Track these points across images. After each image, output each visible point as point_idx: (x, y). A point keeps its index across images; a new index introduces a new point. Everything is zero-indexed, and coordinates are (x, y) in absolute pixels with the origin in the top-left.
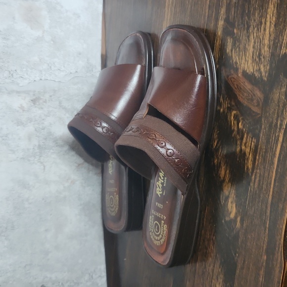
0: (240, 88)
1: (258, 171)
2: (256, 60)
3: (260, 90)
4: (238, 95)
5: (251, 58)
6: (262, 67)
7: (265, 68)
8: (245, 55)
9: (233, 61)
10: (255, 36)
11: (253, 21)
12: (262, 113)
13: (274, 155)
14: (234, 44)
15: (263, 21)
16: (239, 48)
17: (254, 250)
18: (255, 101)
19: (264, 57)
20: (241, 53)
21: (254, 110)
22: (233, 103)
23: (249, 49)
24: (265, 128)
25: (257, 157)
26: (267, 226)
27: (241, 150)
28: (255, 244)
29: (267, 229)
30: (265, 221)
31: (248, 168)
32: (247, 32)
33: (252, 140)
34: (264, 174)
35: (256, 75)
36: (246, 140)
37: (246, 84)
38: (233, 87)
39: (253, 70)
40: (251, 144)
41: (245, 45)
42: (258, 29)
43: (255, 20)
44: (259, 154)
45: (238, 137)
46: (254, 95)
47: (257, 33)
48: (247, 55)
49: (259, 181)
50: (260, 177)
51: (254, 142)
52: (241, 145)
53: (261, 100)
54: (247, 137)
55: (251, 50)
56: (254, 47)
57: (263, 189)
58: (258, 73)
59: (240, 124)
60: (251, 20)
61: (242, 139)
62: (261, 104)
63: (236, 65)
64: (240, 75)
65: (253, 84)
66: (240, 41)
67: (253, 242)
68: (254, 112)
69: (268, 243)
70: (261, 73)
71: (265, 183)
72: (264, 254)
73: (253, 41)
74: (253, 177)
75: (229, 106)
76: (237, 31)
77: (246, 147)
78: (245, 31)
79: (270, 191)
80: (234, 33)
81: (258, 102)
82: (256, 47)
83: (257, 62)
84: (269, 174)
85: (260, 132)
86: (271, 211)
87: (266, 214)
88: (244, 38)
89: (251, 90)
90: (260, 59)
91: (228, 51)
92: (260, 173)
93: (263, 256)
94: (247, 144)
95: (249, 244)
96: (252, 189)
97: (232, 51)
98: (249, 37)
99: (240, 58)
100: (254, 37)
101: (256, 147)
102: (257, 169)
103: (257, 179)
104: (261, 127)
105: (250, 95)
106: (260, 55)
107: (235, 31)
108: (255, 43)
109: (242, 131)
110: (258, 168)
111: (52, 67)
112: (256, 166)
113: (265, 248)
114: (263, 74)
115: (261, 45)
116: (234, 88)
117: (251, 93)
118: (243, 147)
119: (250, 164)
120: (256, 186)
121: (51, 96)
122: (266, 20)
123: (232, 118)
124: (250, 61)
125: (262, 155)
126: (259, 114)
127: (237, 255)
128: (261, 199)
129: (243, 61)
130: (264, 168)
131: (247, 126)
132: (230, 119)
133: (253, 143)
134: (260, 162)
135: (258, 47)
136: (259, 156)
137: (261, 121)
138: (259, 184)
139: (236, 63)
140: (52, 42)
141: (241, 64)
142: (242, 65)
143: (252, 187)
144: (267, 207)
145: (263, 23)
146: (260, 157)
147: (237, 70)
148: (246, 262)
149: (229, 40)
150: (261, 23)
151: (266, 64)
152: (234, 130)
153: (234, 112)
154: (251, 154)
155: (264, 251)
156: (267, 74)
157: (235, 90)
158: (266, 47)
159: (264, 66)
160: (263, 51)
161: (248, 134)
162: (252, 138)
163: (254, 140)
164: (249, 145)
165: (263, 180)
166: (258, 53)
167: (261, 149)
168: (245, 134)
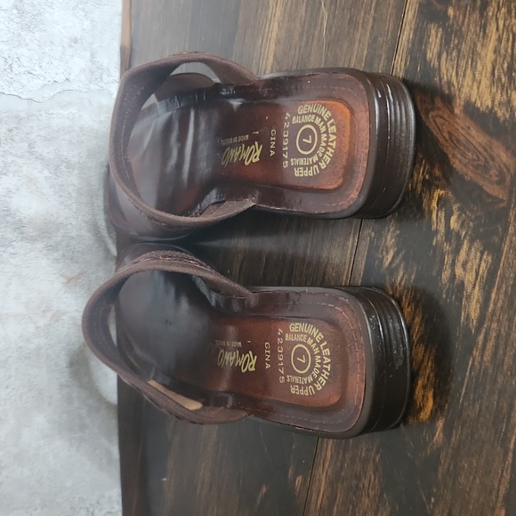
0: (458, 140)
1: (494, 325)
2: (500, 79)
3: (507, 148)
4: (450, 156)
5: (488, 75)
8: (474, 68)
9: (441, 80)
10: (501, 26)
12: (510, 200)
14: (446, 42)
16: (459, 51)
17: (475, 494)
18: (493, 172)
20: (463, 63)
21: (491, 192)
22: (437, 173)
23: (483, 54)
25: (493, 296)
27: (453, 276)
28: (478, 481)
29: (511, 455)
30: (505, 434)
31: (468, 317)
32: (482, 15)
33: (481, 260)
35: (500, 114)
36: (468, 255)
37: (474, 132)
38: (439, 136)
39: (493, 102)
40: (479, 266)
41: (475, 44)
44: (499, 289)
45: (447, 247)
46: (493, 159)
47: (505, 20)
48: (479, 67)
49: (496, 347)
50: (498, 337)
51: (486, 262)
52: (453, 264)
53: (509, 170)
54: (470, 249)
55: (490, 56)
56: (496, 51)
57: (505, 367)
58: (504, 110)
59: (453, 219)
61: (457, 251)
62: (508, 179)
63: (449, 88)
64: (457, 111)
65: (491, 135)
66: (461, 37)
67: (474, 478)
68: (489, 196)
70: (512, 111)
72: (499, 505)
73: (494, 36)
74: (481, 337)
75: (427, 177)
76: (454, 12)
77: (465, 270)
78: (476, 15)
80: (448, 18)
81: (501, 172)
82: (502, 51)
83: (503, 86)
85: (502, 240)
87: (508, 420)
88: (472, 29)
89: (483, 147)
90: (511, 79)
91: (429, 55)
92: (500, 331)
93: (497, 511)
94: (469, 265)
95: (462, 479)
96: (476, 363)
97: (439, 57)
98: (484, 27)
99: (461, 73)
100: (497, 29)
101: (492, 273)
102: (491, 321)
103: (491, 344)
104: (506, 230)
105: (481, 158)
106: (511, 69)
107: (451, 12)
108: (499, 40)
109: (458, 235)
110: (495, 319)
111: (15, 66)
112: (488, 314)
113: (502, 493)
116: (441, 140)
117: (485, 154)
118: (459, 271)
119: (473, 310)
120: (487, 357)
121: (10, 131)
123: (434, 204)
124: (485, 82)
125: (506, 291)
126: (502, 201)
127: (433, 500)
128: (499, 386)
129: (468, 80)
131: (471, 224)
132: (429, 207)
133: (483, 264)
134: (499, 305)
135: (506, 51)
136: (497, 294)
137: (507, 215)
138: (495, 354)
139: (450, 83)
140: (15, 11)
141: (462, 86)
142: (465, 90)
143: (478, 359)
146: (502, 296)
147: (448, 100)
149: (433, 32)
152: (437, 231)
153: (438, 193)
154: (477, 288)
155: (500, 499)
157: (445, 143)
161: (471, 242)
162: (482, 253)
163: (488, 258)
164: (475, 267)
165: (506, 345)
166: (506, 65)
167: (503, 277)
168: (465, 242)
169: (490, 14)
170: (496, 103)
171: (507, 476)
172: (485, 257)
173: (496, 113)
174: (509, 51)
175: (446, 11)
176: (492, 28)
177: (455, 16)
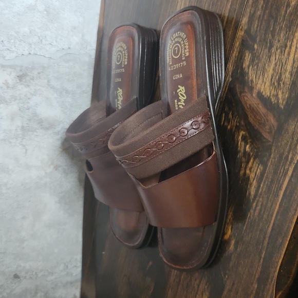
0: (253, 109)
1: (261, 199)
2: (274, 83)
3: (274, 117)
4: (249, 116)
5: (270, 80)
6: (280, 93)
7: (283, 96)
8: (263, 76)
9: (248, 78)
10: (277, 58)
11: (276, 41)
12: (273, 142)
13: (280, 187)
14: (252, 61)
15: (289, 44)
16: (258, 66)
17: (245, 276)
18: (267, 127)
19: (284, 83)
20: (259, 72)
21: (265, 136)
22: (243, 123)
23: (268, 70)
24: (275, 158)
25: (262, 185)
26: (263, 256)
27: (245, 174)
28: (247, 270)
29: (262, 260)
30: (261, 250)
31: (250, 194)
32: (269, 51)
33: (258, 167)
34: (267, 204)
35: (273, 100)
36: (252, 165)
37: (260, 107)
38: (245, 106)
39: (270, 94)
40: (257, 170)
41: (265, 65)
42: (281, 52)
43: (279, 41)
44: (264, 183)
45: (244, 160)
46: (268, 121)
47: (279, 55)
48: (266, 76)
49: (261, 210)
50: (262, 205)
51: (260, 169)
52: (246, 168)
53: (274, 128)
54: (253, 162)
55: (271, 72)
56: (274, 70)
57: (264, 220)
58: (275, 98)
59: (248, 146)
60: (275, 40)
61: (248, 162)
62: (273, 132)
63: (252, 84)
64: (254, 95)
65: (268, 109)
66: (259, 60)
67: (246, 269)
68: (264, 138)
69: (261, 272)
70: (278, 99)
71: (267, 213)
72: (255, 282)
73: (274, 63)
74: (255, 204)
75: (238, 124)
76: (257, 47)
77: (250, 171)
78: (267, 51)
79: (270, 222)
80: (254, 49)
81: (270, 128)
82: (277, 70)
83: (275, 87)
84: (272, 206)
85: (268, 160)
86: (268, 243)
87: (263, 244)
88: (264, 58)
89: (264, 115)
90: (279, 84)
91: (244, 66)
92: (263, 202)
93: (254, 285)
94: (253, 169)
95: (240, 269)
96: (251, 216)
97: (249, 68)
98: (270, 57)
99: (257, 77)
100: (275, 59)
101: (262, 174)
102: (260, 197)
103: (258, 208)
104: (270, 155)
105: (263, 119)
106: (280, 79)
107: (256, 46)
108: (276, 65)
109: (249, 155)
110: (261, 196)
112: (259, 194)
113: (257, 276)
114: (281, 101)
115: (283, 69)
116: (246, 107)
117: (264, 118)
118: (248, 172)
119: (253, 191)
120: (256, 214)
122: (292, 43)
123: (240, 138)
124: (268, 84)
125: (267, 184)
126: (270, 141)
127: (226, 276)
128: (260, 228)
129: (260, 81)
130: (268, 198)
131: (255, 150)
132: (238, 138)
133: (259, 170)
134: (264, 190)
135: (278, 70)
137: (271, 149)
138: (259, 213)
139: (252, 81)
141: (258, 83)
142: (259, 86)
143: (252, 214)
144: (264, 238)
145: (288, 46)
146: (265, 186)
147: (251, 89)
148: (235, 286)
149: (247, 54)
150: (286, 46)
151: (285, 91)
152: (240, 151)
153: (242, 133)
154: (255, 180)
155: (256, 279)
156: (284, 103)
157: (247, 110)
158: (287, 73)
159: (283, 93)
160: (283, 77)
161: (254, 159)
162: (259, 165)
163: (261, 167)
164: (255, 171)
165: (265, 209)
166: (277, 77)
167: (267, 177)
168: (252, 158)
169: (273, 51)
170: (272, 94)
171: (259, 269)
172: (260, 167)
173: (271, 99)
174: (280, 71)
175: (254, 46)
176: (273, 58)
177: (257, 49)
